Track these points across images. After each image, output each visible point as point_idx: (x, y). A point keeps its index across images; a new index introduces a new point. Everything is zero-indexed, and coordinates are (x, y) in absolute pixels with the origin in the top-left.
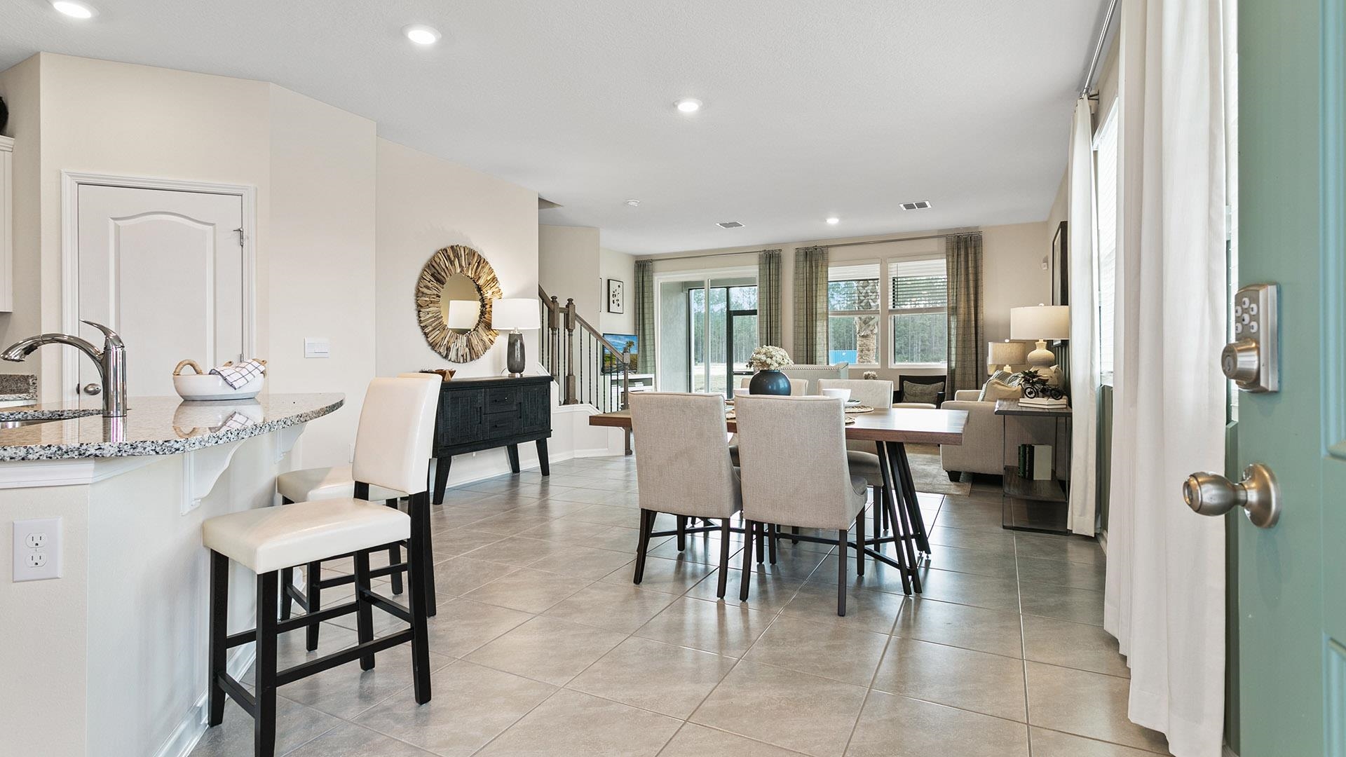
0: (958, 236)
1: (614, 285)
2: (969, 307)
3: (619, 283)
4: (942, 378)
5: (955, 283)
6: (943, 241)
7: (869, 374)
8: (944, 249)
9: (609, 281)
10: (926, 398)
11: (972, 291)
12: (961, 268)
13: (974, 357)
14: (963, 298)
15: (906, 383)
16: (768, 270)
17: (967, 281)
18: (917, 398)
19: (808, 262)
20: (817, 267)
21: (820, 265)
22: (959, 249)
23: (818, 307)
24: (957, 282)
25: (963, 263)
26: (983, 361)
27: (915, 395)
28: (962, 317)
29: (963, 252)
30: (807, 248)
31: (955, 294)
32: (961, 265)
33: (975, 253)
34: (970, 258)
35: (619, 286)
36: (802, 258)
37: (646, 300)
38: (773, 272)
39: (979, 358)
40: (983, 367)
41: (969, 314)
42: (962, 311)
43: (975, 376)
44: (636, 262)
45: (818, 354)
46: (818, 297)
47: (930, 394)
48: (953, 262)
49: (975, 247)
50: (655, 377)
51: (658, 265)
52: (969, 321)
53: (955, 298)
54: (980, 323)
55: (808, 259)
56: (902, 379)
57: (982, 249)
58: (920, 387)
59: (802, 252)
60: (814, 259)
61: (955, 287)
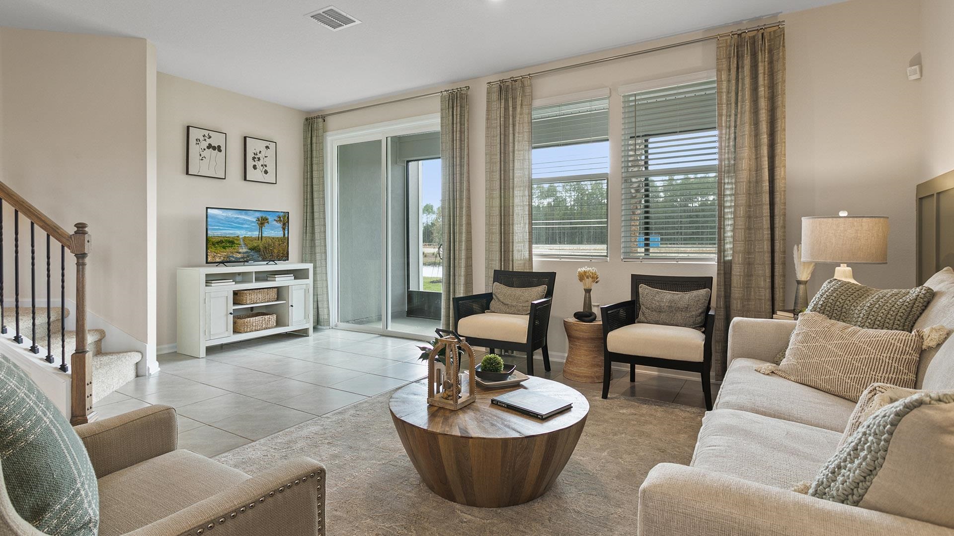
0: (740, 35)
1: (253, 147)
2: (758, 158)
3: (267, 144)
4: (705, 282)
5: (733, 118)
6: (712, 47)
7: (585, 272)
8: (713, 61)
9: (245, 138)
10: (679, 317)
11: (764, 127)
12: (743, 89)
13: (767, 246)
14: (746, 141)
15: (643, 289)
16: (451, 117)
17: (755, 111)
18: (663, 316)
19: (503, 101)
20: (514, 108)
21: (519, 102)
22: (739, 57)
23: (516, 167)
24: (736, 115)
25: (747, 81)
26: (784, 252)
27: (660, 311)
28: (744, 175)
29: (747, 61)
30: (502, 81)
31: (732, 136)
32: (743, 84)
33: (771, 62)
34: (761, 70)
35: (267, 147)
36: (495, 96)
37: (315, 167)
38: (457, 119)
39: (777, 248)
40: (784, 264)
41: (758, 169)
42: (745, 164)
43: (768, 280)
44: (307, 119)
45: (516, 238)
46: (516, 152)
47: (687, 309)
48: (729, 81)
49: (770, 51)
50: (315, 268)
51: (332, 121)
52: (758, 182)
53: (732, 143)
54: (779, 184)
55: (503, 96)
56: (637, 280)
57: (784, 51)
58: (667, 296)
59: (496, 88)
60: (510, 96)
61: (733, 124)
